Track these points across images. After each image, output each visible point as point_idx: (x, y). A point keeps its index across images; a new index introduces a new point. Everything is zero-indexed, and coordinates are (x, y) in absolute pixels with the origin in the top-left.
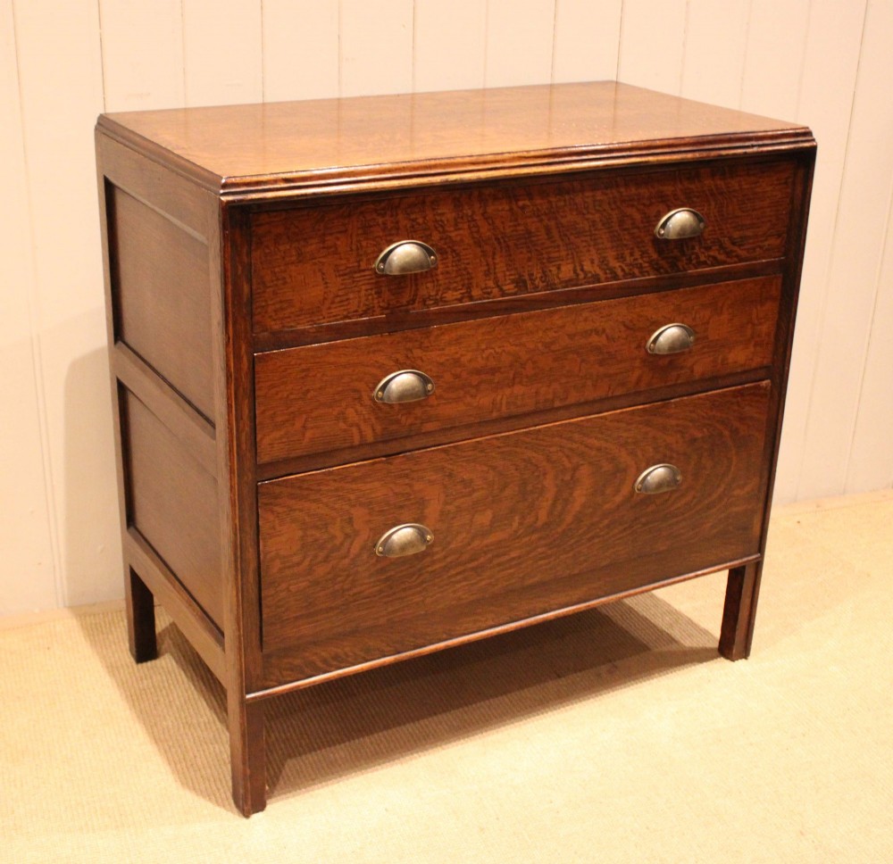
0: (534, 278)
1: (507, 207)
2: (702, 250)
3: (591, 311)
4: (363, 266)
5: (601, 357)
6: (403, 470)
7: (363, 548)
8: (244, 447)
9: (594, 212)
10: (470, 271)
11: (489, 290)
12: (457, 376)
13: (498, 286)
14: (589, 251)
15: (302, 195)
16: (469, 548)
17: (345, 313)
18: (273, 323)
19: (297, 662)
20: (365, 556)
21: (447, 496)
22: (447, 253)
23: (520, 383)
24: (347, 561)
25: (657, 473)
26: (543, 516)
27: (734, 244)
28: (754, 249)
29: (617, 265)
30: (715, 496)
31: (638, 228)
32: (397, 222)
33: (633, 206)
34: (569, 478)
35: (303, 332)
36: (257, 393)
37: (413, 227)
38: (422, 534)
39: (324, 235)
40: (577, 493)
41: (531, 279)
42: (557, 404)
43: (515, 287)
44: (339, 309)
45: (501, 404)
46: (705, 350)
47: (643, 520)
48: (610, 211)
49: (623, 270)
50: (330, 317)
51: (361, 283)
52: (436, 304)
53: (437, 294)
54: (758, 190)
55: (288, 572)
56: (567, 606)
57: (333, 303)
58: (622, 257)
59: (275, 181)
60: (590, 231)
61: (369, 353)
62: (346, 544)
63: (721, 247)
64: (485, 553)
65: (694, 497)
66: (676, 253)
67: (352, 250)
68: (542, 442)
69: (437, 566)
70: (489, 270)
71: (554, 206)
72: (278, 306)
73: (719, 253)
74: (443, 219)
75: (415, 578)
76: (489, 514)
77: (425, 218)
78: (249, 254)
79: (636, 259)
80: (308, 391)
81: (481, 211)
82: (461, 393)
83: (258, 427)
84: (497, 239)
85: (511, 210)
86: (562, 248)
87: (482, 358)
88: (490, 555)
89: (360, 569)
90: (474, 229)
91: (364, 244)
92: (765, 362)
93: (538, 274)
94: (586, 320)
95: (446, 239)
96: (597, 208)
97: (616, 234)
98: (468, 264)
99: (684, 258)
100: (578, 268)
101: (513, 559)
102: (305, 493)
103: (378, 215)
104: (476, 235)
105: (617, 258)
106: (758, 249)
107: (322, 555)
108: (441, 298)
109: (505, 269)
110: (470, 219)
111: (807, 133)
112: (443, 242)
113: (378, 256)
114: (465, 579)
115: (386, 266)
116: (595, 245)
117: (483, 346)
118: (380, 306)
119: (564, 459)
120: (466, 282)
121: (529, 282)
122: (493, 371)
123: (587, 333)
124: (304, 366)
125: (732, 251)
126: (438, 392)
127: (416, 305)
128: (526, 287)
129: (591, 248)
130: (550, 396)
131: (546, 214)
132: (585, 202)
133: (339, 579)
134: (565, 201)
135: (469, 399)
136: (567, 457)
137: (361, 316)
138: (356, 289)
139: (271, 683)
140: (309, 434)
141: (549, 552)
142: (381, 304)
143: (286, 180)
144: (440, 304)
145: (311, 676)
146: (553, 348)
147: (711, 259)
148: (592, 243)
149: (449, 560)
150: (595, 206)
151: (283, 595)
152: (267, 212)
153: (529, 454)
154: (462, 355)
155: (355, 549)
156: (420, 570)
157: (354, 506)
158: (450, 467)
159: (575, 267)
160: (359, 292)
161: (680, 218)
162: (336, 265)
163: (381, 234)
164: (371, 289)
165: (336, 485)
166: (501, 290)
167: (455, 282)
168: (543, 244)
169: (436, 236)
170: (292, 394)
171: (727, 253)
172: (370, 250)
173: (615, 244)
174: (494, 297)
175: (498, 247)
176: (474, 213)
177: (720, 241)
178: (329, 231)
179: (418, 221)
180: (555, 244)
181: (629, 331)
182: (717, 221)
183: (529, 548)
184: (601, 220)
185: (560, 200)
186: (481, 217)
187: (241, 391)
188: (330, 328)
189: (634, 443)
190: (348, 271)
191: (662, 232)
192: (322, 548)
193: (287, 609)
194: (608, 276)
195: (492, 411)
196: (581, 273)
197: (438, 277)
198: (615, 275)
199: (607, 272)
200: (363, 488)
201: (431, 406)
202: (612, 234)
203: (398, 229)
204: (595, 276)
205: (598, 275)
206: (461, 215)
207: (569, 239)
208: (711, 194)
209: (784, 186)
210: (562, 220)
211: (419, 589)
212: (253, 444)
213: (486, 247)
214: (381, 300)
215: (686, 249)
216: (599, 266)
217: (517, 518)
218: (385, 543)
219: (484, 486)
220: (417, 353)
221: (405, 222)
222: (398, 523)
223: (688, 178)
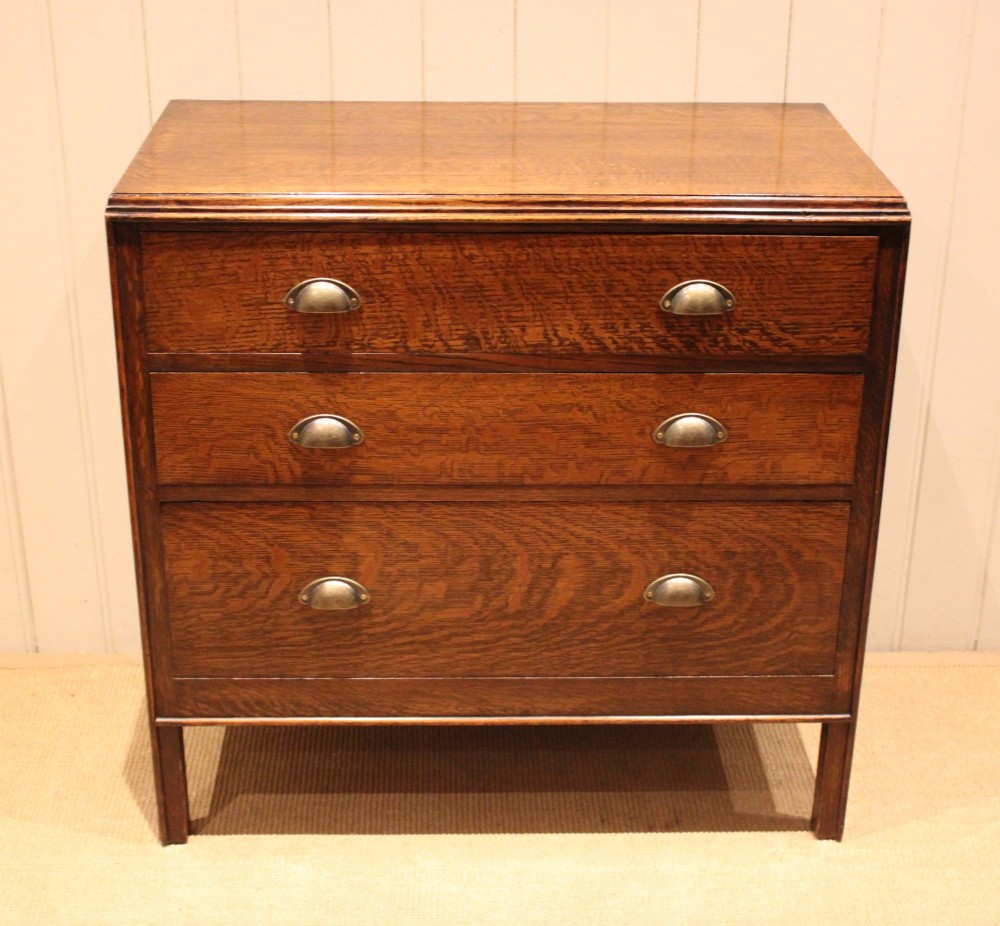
0: (489, 336)
1: (449, 255)
2: (734, 332)
3: (570, 383)
4: (271, 299)
5: (585, 437)
6: (331, 518)
7: (286, 591)
8: (143, 464)
10: (405, 319)
11: (431, 343)
12: (394, 431)
13: (442, 340)
14: (564, 314)
15: (194, 219)
16: (418, 618)
18: (169, 344)
19: (215, 697)
20: (287, 601)
21: (386, 556)
22: (373, 296)
23: (477, 450)
24: (265, 603)
25: (679, 583)
26: (515, 604)
27: (783, 330)
28: (817, 340)
30: (768, 626)
32: (310, 257)
33: (625, 270)
34: (549, 566)
35: (205, 358)
36: (155, 412)
37: (330, 264)
38: (356, 591)
39: (223, 261)
40: (560, 585)
41: (485, 338)
43: (465, 344)
44: (245, 339)
45: (452, 469)
46: (744, 451)
47: (660, 635)
49: (615, 342)
50: (235, 347)
51: (270, 316)
52: (363, 348)
53: (363, 340)
54: (820, 268)
55: (197, 599)
56: (558, 714)
57: (237, 332)
58: (612, 328)
59: (167, 202)
60: (565, 292)
61: (282, 389)
62: (265, 584)
63: (763, 331)
64: (441, 628)
65: (736, 622)
66: (694, 331)
67: (257, 280)
69: (378, 630)
71: (513, 259)
72: (174, 328)
73: (761, 339)
74: (367, 259)
75: (350, 637)
76: (442, 585)
77: (343, 256)
78: (140, 271)
79: (634, 332)
80: (212, 419)
81: (416, 255)
82: (399, 450)
83: (157, 446)
84: (438, 288)
85: (454, 258)
86: (525, 308)
87: (425, 415)
88: (445, 632)
89: (281, 613)
90: (407, 275)
91: (271, 275)
92: (842, 479)
93: (495, 333)
94: (562, 392)
95: (371, 281)
97: (603, 299)
98: (402, 311)
99: (706, 339)
100: (551, 334)
101: (478, 642)
102: (214, 521)
103: (287, 247)
104: (409, 281)
105: (606, 328)
107: (235, 590)
108: (369, 344)
109: (450, 322)
110: (401, 263)
111: (904, 205)
112: (368, 284)
113: (288, 290)
114: (416, 652)
115: (297, 301)
116: (573, 309)
117: (425, 403)
118: (293, 343)
119: (540, 543)
120: (400, 330)
121: (483, 341)
122: (440, 431)
123: (567, 408)
125: (780, 339)
126: (370, 443)
127: (337, 347)
128: (479, 345)
129: (568, 312)
130: (519, 471)
131: (502, 268)
132: (556, 259)
133: (257, 619)
134: (528, 255)
135: (411, 459)
136: (546, 541)
137: (269, 350)
138: (263, 321)
139: (186, 713)
140: (215, 463)
141: (527, 645)
142: (296, 341)
143: (179, 201)
144: (368, 350)
146: (519, 417)
147: (747, 344)
148: (569, 306)
149: (393, 625)
150: (569, 265)
151: (193, 621)
152: (158, 231)
153: (490, 529)
154: (398, 409)
155: (275, 592)
156: (357, 629)
157: (272, 546)
158: (389, 525)
159: (546, 331)
160: (268, 325)
161: (698, 292)
162: (240, 295)
163: (291, 267)
164: (282, 324)
165: (249, 520)
166: (446, 344)
167: (385, 329)
168: (500, 300)
169: (359, 277)
170: (193, 419)
171: (772, 340)
172: (278, 283)
173: (602, 311)
174: (437, 351)
175: (440, 297)
176: (406, 257)
177: (762, 325)
178: (229, 258)
179: (336, 258)
180: (517, 302)
181: (626, 414)
182: (755, 300)
183: (498, 635)
184: (580, 282)
185: (519, 254)
186: (415, 262)
187: (137, 409)
188: (234, 359)
189: (641, 542)
190: (253, 302)
191: (668, 304)
192: (236, 581)
193: (199, 637)
194: (594, 347)
195: (440, 476)
196: (554, 338)
197: (364, 321)
198: (604, 348)
199: (592, 341)
200: (282, 529)
201: (362, 458)
202: (597, 300)
203: (311, 264)
204: (575, 344)
205: (579, 344)
206: (389, 258)
207: (535, 299)
208: (744, 268)
209: (863, 267)
210: (525, 277)
211: (356, 650)
212: (153, 464)
213: (423, 296)
214: (294, 336)
215: (707, 328)
216: (581, 335)
217: (479, 599)
218: (311, 592)
219: (434, 554)
220: (341, 399)
221: (320, 258)
222: (326, 573)
223: (706, 245)
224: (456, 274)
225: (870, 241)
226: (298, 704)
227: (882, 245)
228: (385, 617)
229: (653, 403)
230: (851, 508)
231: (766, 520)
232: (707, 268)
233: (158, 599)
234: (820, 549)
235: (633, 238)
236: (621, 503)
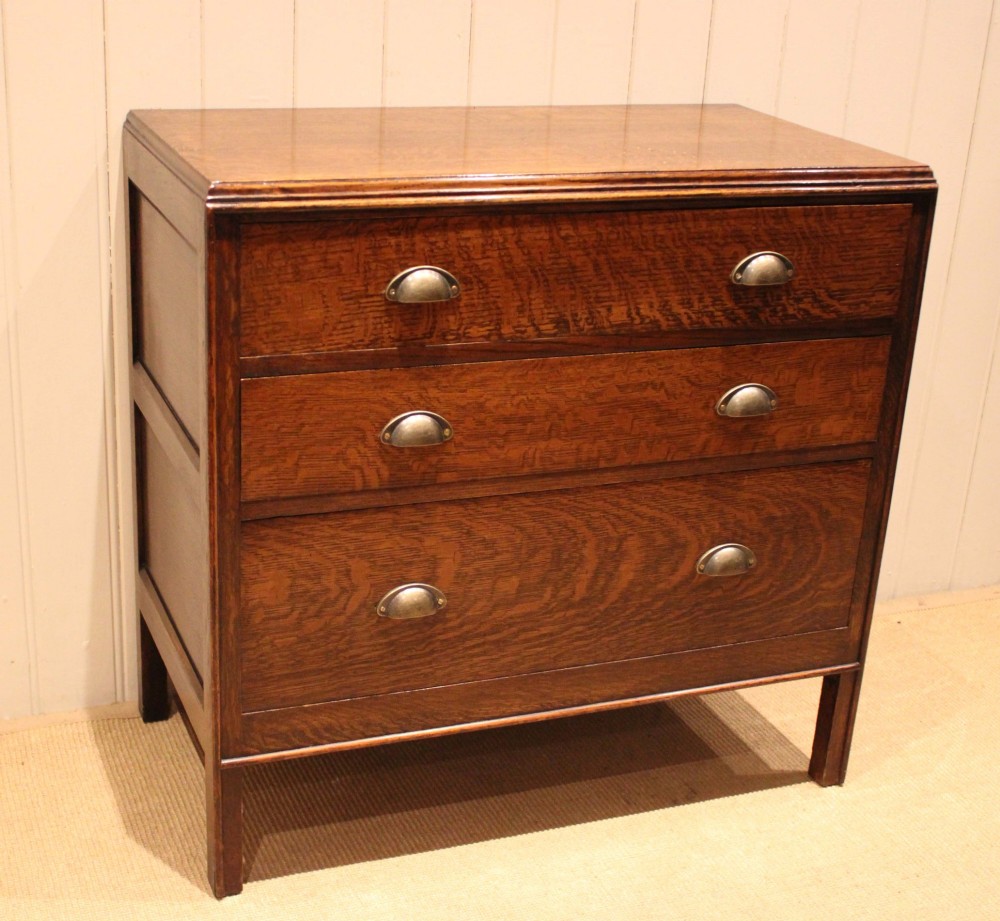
0: (578, 318)
1: (547, 237)
2: (791, 302)
3: (647, 362)
4: (371, 291)
5: (657, 415)
6: (412, 522)
7: (363, 605)
8: (227, 481)
9: (653, 248)
10: (500, 305)
11: (523, 329)
12: (481, 423)
13: (534, 325)
14: (647, 292)
15: (300, 208)
16: (490, 618)
17: (349, 342)
18: (264, 346)
19: (283, 728)
20: (364, 615)
21: (464, 556)
22: (472, 283)
23: (558, 436)
24: (342, 619)
25: (725, 553)
26: (581, 590)
27: (831, 297)
28: (858, 305)
29: (683, 311)
30: (798, 586)
31: (709, 270)
32: (413, 245)
33: (703, 245)
34: (614, 549)
35: (299, 359)
36: (244, 422)
37: (432, 251)
38: (433, 596)
39: (326, 253)
40: (623, 567)
41: (575, 321)
42: (603, 464)
43: (555, 327)
44: (342, 336)
45: (534, 458)
46: (791, 417)
47: (707, 606)
48: (675, 250)
49: (689, 318)
50: (331, 345)
51: (369, 309)
52: (458, 338)
53: (459, 329)
54: (864, 236)
55: (273, 624)
56: (612, 698)
57: (335, 329)
58: (688, 303)
59: (271, 190)
60: (649, 270)
61: (375, 388)
62: (343, 598)
63: (816, 299)
64: (510, 626)
65: (772, 586)
66: (757, 303)
67: (358, 272)
68: (580, 506)
69: (451, 635)
70: (522, 306)
71: (604, 238)
72: (270, 328)
73: (813, 307)
74: (468, 244)
75: (423, 645)
76: (515, 580)
77: (446, 242)
78: (238, 267)
79: (707, 307)
80: (303, 425)
81: (515, 238)
82: (486, 443)
83: (243, 460)
84: (533, 271)
85: (551, 239)
86: (614, 287)
87: (512, 405)
88: (514, 629)
89: (358, 629)
90: (505, 259)
91: (373, 266)
92: (869, 437)
93: (582, 315)
94: (640, 371)
95: (471, 267)
96: (659, 244)
97: (681, 275)
98: (498, 297)
99: (767, 310)
100: (633, 312)
101: (545, 635)
102: (296, 537)
103: (391, 235)
104: (507, 266)
105: (682, 304)
106: (863, 305)
107: (313, 609)
108: (465, 333)
109: (542, 306)
110: (501, 247)
111: (930, 174)
112: (468, 270)
113: (389, 281)
114: (485, 653)
115: (399, 292)
116: (655, 286)
117: (513, 391)
118: (390, 337)
119: (609, 526)
120: (495, 317)
121: (571, 324)
122: (524, 420)
123: (643, 386)
124: (298, 397)
125: (829, 306)
126: (459, 438)
127: (434, 339)
128: (568, 327)
129: (651, 290)
130: (595, 455)
131: (594, 247)
132: (643, 237)
133: (334, 638)
134: (618, 233)
135: (496, 451)
136: (613, 525)
137: (367, 346)
138: (363, 316)
140: (303, 473)
141: (589, 632)
142: (392, 335)
143: (284, 190)
144: (463, 340)
145: (299, 747)
146: (599, 400)
147: (801, 313)
148: (651, 284)
149: (466, 628)
150: (655, 242)
151: (267, 648)
152: (259, 223)
153: (564, 517)
154: (487, 400)
155: (353, 605)
156: (430, 637)
157: (353, 557)
158: (469, 523)
159: (629, 309)
160: (366, 319)
161: (762, 263)
162: (340, 288)
163: (394, 256)
164: (381, 317)
165: (333, 532)
166: (537, 329)
167: (481, 317)
168: (590, 281)
169: (459, 264)
170: (283, 426)
171: (822, 307)
172: (380, 274)
173: (680, 287)
174: (529, 337)
175: (534, 281)
176: (506, 240)
177: (814, 293)
178: (332, 249)
179: (438, 244)
180: (605, 282)
181: (693, 388)
182: (810, 269)
183: (563, 626)
184: (663, 259)
185: (612, 232)
186: (514, 246)
187: (225, 419)
188: (330, 357)
189: (697, 516)
190: (353, 295)
191: (739, 277)
192: (313, 600)
193: (271, 666)
194: (671, 323)
195: (523, 466)
196: (637, 317)
197: (461, 310)
198: (680, 323)
199: (670, 318)
200: (364, 538)
201: (448, 454)
202: (676, 276)
203: (414, 252)
204: (655, 322)
205: (658, 321)
206: (490, 242)
207: (622, 278)
208: (804, 238)
209: (897, 234)
210: (614, 255)
211: (428, 659)
212: (238, 479)
213: (520, 280)
214: (391, 330)
215: (770, 299)
216: (660, 311)
217: (549, 590)
218: (388, 603)
219: (510, 549)
220: (433, 393)
221: (422, 245)
222: (404, 581)
223: (774, 217)
224: (551, 255)
225: (905, 208)
226: (368, 725)
227: (914, 211)
228: (459, 621)
229: (718, 376)
230: (872, 465)
231: (803, 482)
232: (772, 240)
233: (231, 628)
234: (845, 506)
235: (712, 213)
236: (682, 478)
